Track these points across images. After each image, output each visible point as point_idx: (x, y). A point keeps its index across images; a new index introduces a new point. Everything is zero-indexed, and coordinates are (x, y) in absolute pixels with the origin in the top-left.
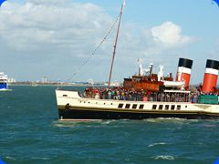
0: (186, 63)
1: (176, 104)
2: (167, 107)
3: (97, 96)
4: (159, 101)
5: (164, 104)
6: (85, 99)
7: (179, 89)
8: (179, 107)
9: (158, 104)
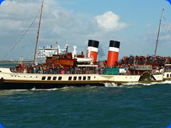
0: (94, 43)
1: (87, 76)
2: (80, 78)
3: (25, 71)
4: (73, 73)
5: (78, 76)
6: (15, 74)
7: (89, 64)
8: (89, 77)
9: (73, 76)
